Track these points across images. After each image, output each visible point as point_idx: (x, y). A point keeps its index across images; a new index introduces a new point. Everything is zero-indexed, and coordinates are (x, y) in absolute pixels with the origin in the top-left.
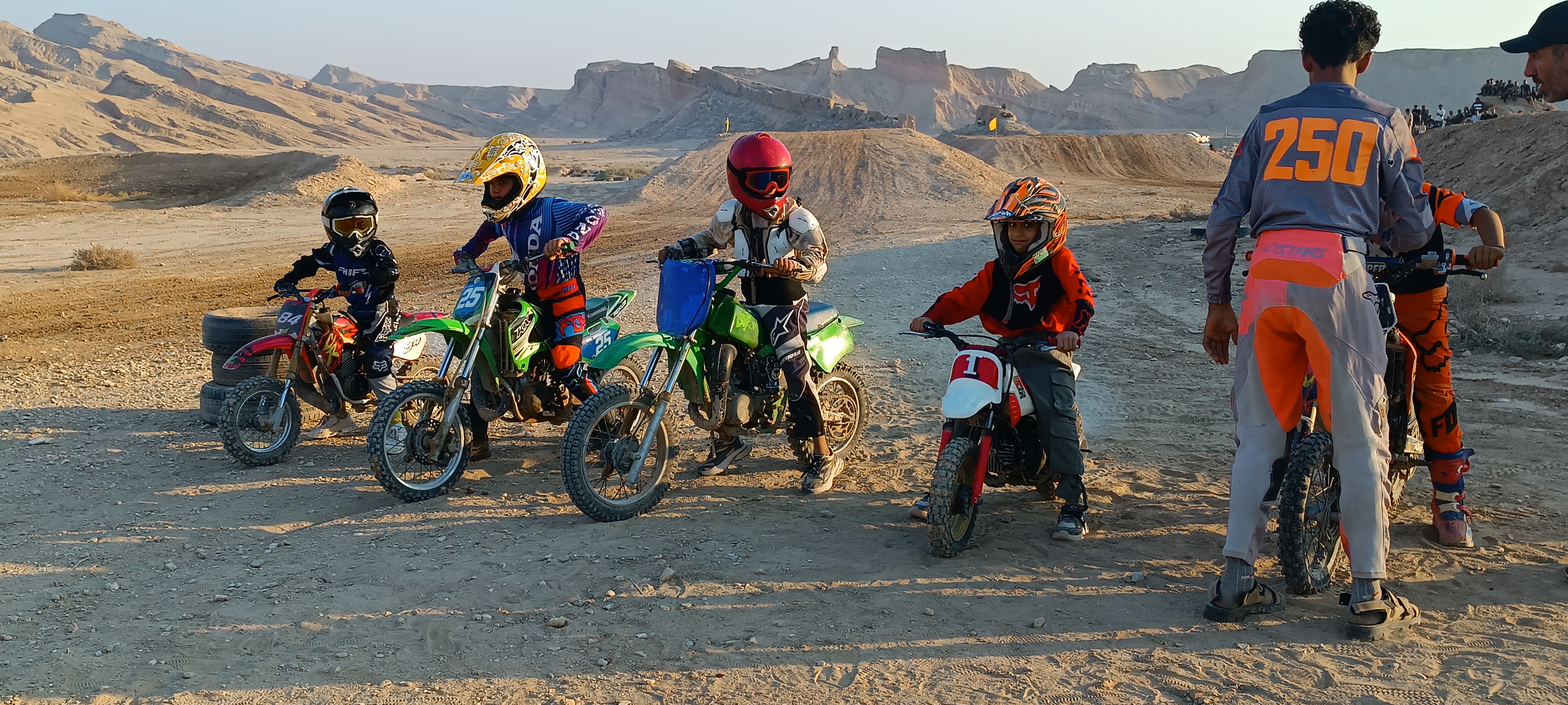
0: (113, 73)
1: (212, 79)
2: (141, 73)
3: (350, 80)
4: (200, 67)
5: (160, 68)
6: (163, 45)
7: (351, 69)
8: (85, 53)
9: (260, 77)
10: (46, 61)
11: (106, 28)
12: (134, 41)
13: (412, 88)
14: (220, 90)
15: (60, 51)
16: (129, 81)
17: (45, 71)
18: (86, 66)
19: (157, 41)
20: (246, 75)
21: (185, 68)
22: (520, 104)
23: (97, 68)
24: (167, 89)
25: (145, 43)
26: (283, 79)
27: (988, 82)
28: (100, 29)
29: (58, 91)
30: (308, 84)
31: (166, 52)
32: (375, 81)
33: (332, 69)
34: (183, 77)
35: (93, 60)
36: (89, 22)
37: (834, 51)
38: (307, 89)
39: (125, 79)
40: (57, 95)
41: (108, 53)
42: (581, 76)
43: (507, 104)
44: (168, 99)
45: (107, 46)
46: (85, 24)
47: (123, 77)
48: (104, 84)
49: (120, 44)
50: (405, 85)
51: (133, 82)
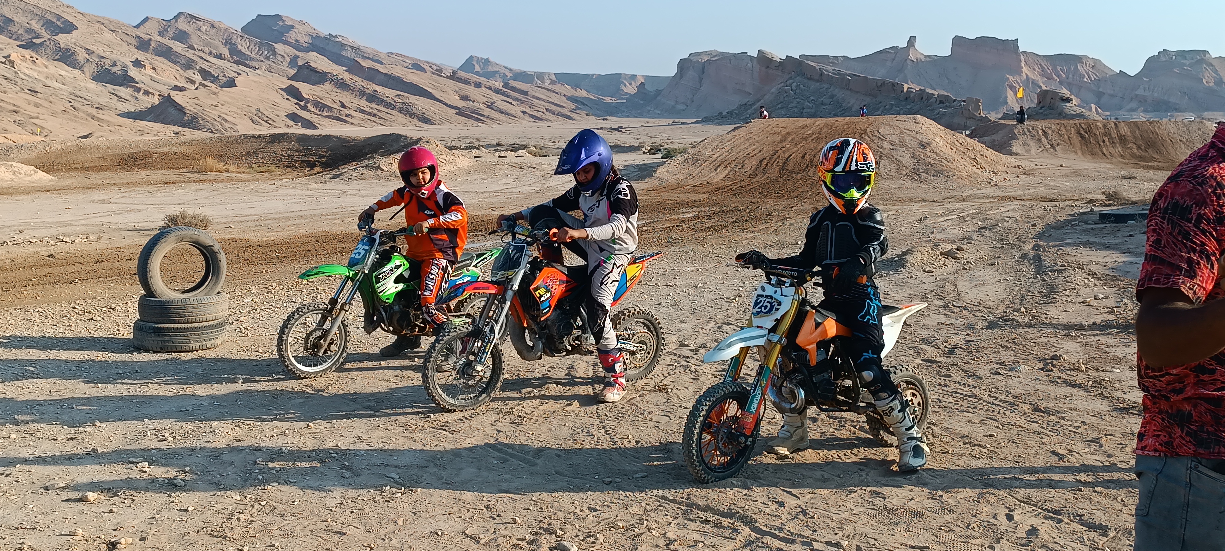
0: (300, 63)
1: (377, 68)
2: (321, 63)
3: (490, 69)
4: (368, 58)
5: (337, 59)
6: (340, 40)
7: (491, 59)
8: (279, 47)
9: (417, 67)
10: (249, 53)
11: (297, 26)
12: (318, 37)
13: (540, 76)
14: (383, 77)
15: (261, 45)
16: (311, 70)
17: (247, 62)
18: (279, 58)
19: (336, 37)
20: (406, 65)
21: (356, 59)
22: (631, 89)
23: (288, 60)
24: (340, 77)
25: (326, 38)
26: (435, 68)
27: (1058, 68)
28: (292, 27)
29: (255, 79)
30: (454, 73)
31: (343, 46)
32: (510, 70)
33: (475, 59)
34: (354, 67)
35: (285, 53)
36: (284, 21)
37: (912, 40)
38: (453, 76)
39: (308, 68)
40: (255, 82)
41: (297, 46)
42: (683, 65)
43: (619, 89)
44: (342, 85)
45: (297, 41)
46: (281, 24)
47: (307, 66)
48: (292, 72)
49: (308, 39)
50: (535, 73)
51: (314, 70)
